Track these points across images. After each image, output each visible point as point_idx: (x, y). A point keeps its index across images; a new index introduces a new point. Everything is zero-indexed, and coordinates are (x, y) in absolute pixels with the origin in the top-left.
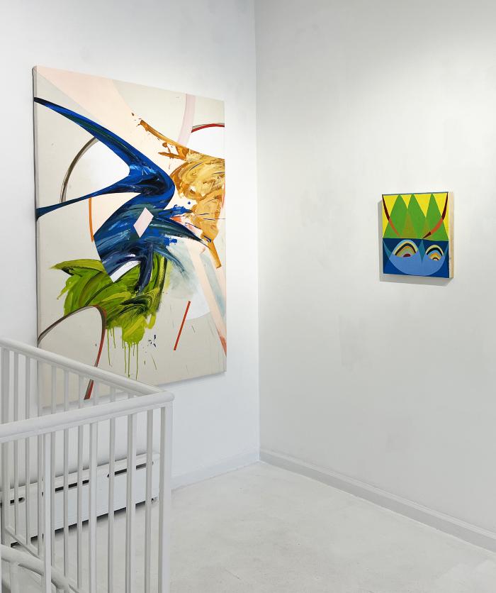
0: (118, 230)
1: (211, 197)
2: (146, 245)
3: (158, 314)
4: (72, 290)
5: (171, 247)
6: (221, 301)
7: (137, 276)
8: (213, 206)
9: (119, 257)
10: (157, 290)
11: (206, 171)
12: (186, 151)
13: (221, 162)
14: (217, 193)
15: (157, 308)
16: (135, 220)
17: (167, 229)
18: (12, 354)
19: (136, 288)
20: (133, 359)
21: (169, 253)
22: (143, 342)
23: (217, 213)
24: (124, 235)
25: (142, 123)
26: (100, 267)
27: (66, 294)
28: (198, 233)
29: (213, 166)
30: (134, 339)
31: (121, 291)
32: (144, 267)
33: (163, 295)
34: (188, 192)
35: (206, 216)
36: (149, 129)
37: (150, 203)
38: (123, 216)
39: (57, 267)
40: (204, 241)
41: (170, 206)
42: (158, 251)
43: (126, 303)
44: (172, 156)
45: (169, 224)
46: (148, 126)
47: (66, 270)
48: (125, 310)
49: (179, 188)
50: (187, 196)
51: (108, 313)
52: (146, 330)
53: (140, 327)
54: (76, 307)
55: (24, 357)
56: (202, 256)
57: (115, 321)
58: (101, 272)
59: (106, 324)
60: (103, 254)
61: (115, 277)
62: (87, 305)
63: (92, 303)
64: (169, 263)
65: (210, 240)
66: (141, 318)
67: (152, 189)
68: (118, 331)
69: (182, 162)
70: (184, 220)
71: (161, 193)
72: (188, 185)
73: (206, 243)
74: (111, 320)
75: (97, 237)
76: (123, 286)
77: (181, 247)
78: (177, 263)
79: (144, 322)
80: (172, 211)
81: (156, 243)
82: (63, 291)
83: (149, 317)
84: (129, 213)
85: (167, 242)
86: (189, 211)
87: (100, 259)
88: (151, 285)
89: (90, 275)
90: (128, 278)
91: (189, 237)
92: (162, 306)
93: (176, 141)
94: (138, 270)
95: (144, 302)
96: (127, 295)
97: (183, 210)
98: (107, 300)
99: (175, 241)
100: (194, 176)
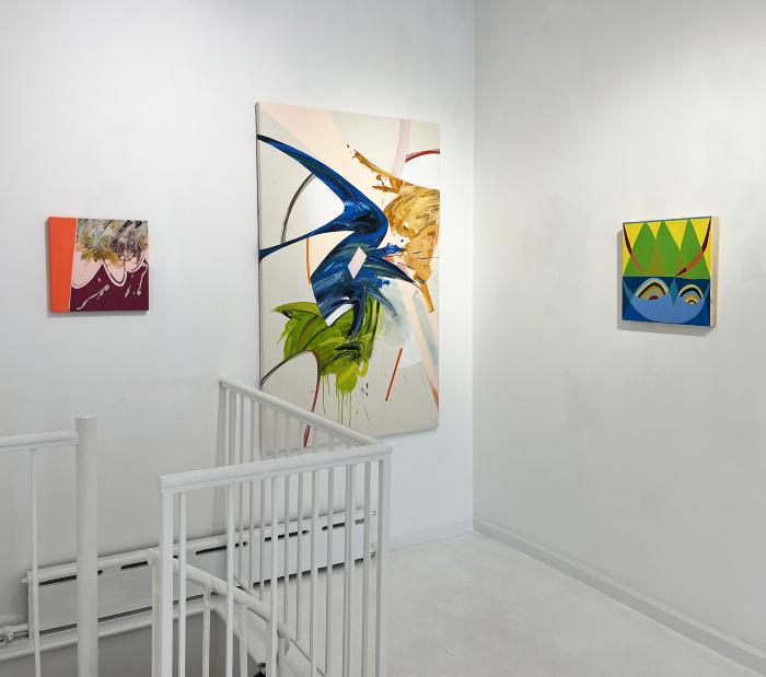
0: (333, 271)
1: (424, 233)
2: (360, 287)
3: (370, 361)
4: (291, 334)
5: (384, 290)
6: (433, 349)
7: (351, 321)
8: (426, 243)
9: (333, 300)
10: (370, 335)
11: (420, 204)
12: (400, 183)
13: (435, 193)
14: (430, 229)
15: (370, 355)
16: (349, 260)
17: (381, 270)
18: (238, 396)
19: (350, 333)
20: (346, 407)
21: (382, 296)
22: (356, 391)
23: (431, 252)
24: (338, 276)
25: (357, 155)
26: (316, 310)
27: (285, 337)
28: (411, 274)
29: (427, 198)
30: (347, 387)
31: (335, 336)
32: (358, 311)
33: (375, 341)
34: (401, 229)
35: (419, 255)
36: (364, 161)
37: (364, 242)
38: (338, 256)
39: (278, 309)
40: (417, 282)
41: (383, 245)
42: (371, 293)
43: (340, 349)
44: (385, 189)
45: (382, 265)
46: (363, 157)
47: (285, 313)
48: (340, 355)
49: (392, 224)
50: (400, 233)
51: (324, 358)
52: (359, 377)
53: (353, 375)
54: (294, 351)
55: (249, 400)
56: (415, 300)
57: (329, 368)
58: (316, 316)
59: (322, 370)
60: (319, 297)
61: (330, 321)
62: (304, 349)
63: (309, 348)
64: (381, 307)
65: (423, 282)
66: (354, 365)
67: (365, 227)
68: (332, 377)
69: (395, 196)
70: (397, 260)
71: (375, 230)
72: (401, 221)
73: (419, 285)
74: (325, 366)
75: (314, 279)
76: (337, 331)
77: (394, 289)
78: (390, 306)
79: (357, 369)
80: (384, 250)
81: (369, 285)
82: (283, 335)
83: (362, 364)
84: (343, 254)
85: (380, 284)
86: (402, 250)
87: (315, 301)
88: (364, 330)
89: (307, 318)
90: (342, 322)
91: (402, 278)
93: (389, 172)
94: (352, 313)
95: (357, 348)
96: (341, 341)
97: (396, 249)
98: (322, 344)
99: (388, 283)
100: (408, 211)
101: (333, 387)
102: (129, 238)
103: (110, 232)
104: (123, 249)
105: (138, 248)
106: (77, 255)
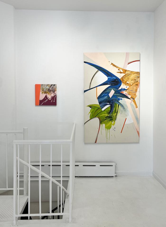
0: (104, 96)
1: (134, 85)
2: (112, 100)
4: (92, 112)
5: (120, 101)
6: (138, 120)
7: (110, 110)
8: (135, 88)
9: (104, 104)
10: (116, 114)
11: (133, 76)
12: (126, 71)
13: (138, 73)
14: (136, 83)
15: (116, 120)
16: (109, 93)
17: (119, 96)
19: (109, 113)
20: (108, 134)
21: (120, 103)
22: (111, 129)
23: (136, 90)
24: (106, 97)
25: (112, 64)
26: (99, 106)
27: (90, 113)
28: (130, 97)
29: (135, 74)
30: (109, 128)
31: (105, 114)
32: (112, 107)
33: (118, 116)
34: (126, 84)
35: (132, 91)
36: (114, 65)
37: (115, 88)
39: (88, 106)
41: (120, 88)
42: (116, 102)
43: (106, 117)
44: (121, 73)
45: (120, 94)
46: (114, 64)
47: (90, 107)
48: (106, 119)
49: (123, 83)
51: (101, 119)
52: (112, 126)
53: (110, 125)
54: (93, 117)
56: (130, 104)
57: (103, 122)
58: (99, 108)
61: (103, 109)
62: (95, 117)
63: (97, 116)
64: (119, 106)
65: (134, 99)
66: (111, 122)
67: (114, 83)
68: (104, 125)
69: (124, 74)
70: (125, 93)
71: (117, 84)
72: (126, 81)
73: (132, 100)
74: (102, 122)
75: (98, 98)
76: (105, 112)
77: (124, 101)
78: (122, 106)
80: (121, 90)
81: (115, 100)
83: (113, 122)
84: (107, 91)
85: (119, 99)
86: (126, 90)
87: (99, 104)
88: (114, 112)
89: (96, 108)
90: (107, 110)
91: (126, 98)
92: (117, 119)
93: (122, 68)
94: (110, 108)
95: (111, 117)
96: (107, 115)
97: (124, 89)
98: (101, 116)
99: (121, 99)
100: (128, 78)
101: (104, 128)
102: (52, 89)
103: (48, 87)
104: (51, 91)
105: (54, 91)
106: (41, 93)
